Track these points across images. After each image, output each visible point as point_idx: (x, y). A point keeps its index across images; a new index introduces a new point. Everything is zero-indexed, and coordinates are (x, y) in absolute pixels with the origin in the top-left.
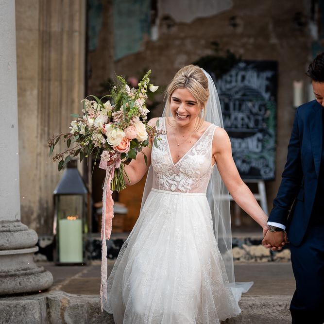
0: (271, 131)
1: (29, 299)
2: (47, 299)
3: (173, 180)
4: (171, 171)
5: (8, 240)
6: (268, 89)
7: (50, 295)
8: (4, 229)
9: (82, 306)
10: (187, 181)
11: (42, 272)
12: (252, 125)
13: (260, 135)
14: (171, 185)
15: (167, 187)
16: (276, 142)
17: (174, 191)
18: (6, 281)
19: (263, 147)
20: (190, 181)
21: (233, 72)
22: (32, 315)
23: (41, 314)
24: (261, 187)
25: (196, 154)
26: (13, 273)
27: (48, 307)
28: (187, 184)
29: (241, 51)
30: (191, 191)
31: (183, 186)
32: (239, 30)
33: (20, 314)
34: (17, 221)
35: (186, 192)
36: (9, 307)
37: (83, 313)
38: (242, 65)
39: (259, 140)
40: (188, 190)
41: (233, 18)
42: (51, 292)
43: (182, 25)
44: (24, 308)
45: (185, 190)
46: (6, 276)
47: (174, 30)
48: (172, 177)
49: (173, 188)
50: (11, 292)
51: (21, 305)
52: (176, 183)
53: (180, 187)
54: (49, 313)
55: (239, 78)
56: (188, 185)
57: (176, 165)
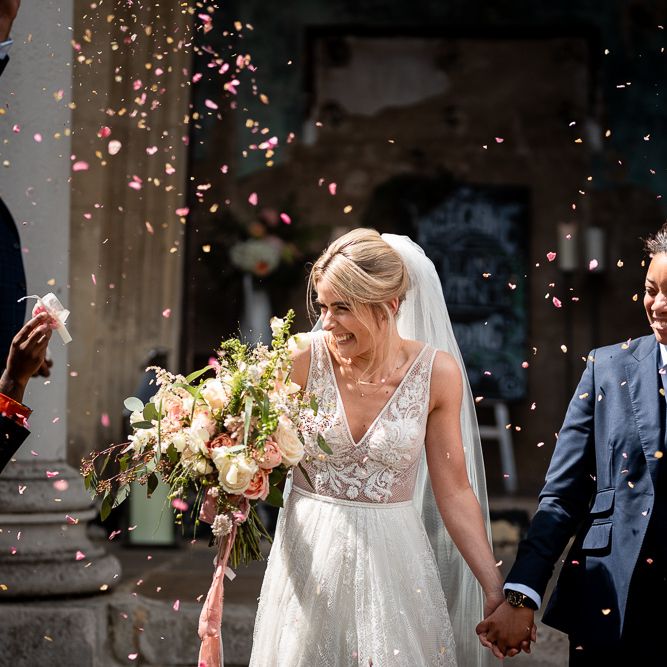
0: (519, 311)
1: (77, 606)
2: (110, 608)
3: (351, 475)
4: (348, 458)
5: (43, 496)
6: (512, 236)
7: (116, 600)
8: (37, 475)
9: (173, 623)
10: (383, 479)
11: (102, 557)
12: (483, 299)
13: (498, 319)
14: (346, 486)
15: (338, 490)
16: (529, 333)
17: (355, 500)
18: (35, 571)
19: (505, 341)
20: (390, 478)
21: (450, 205)
22: (82, 636)
23: (97, 634)
24: (502, 413)
25: (400, 416)
26: (49, 557)
27: (111, 622)
28: (384, 484)
29: (464, 168)
30: (391, 501)
31: (374, 490)
32: (461, 130)
33: (60, 634)
34: (60, 461)
35: (382, 502)
36: (40, 619)
37: (174, 637)
38: (466, 192)
39: (498, 328)
40: (386, 498)
41: (450, 109)
42: (116, 595)
43: (358, 120)
44: (68, 622)
45: (379, 498)
46: (36, 563)
47: (344, 128)
48: (349, 469)
49: (352, 492)
50: (45, 592)
51: (63, 617)
52: (359, 483)
53: (368, 492)
54: (111, 636)
55: (461, 215)
56: (385, 487)
57: (359, 444)
